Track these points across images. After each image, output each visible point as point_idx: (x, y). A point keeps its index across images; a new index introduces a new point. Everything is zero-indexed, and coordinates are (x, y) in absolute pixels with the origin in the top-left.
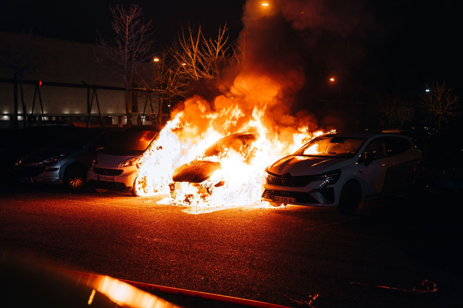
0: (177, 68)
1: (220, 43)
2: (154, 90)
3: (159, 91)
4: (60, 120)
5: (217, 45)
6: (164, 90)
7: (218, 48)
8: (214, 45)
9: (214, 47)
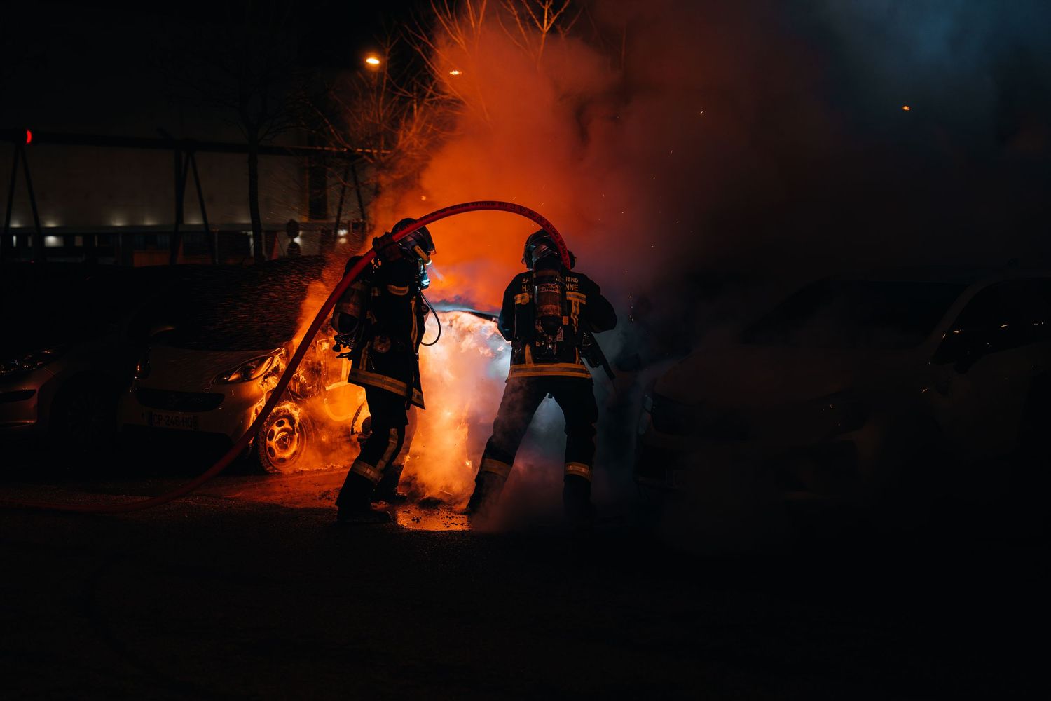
0: (425, 85)
1: (552, 6)
2: (361, 150)
3: (375, 155)
4: (96, 244)
5: (544, 11)
6: (389, 152)
7: (546, 21)
8: (532, 11)
9: (534, 17)
